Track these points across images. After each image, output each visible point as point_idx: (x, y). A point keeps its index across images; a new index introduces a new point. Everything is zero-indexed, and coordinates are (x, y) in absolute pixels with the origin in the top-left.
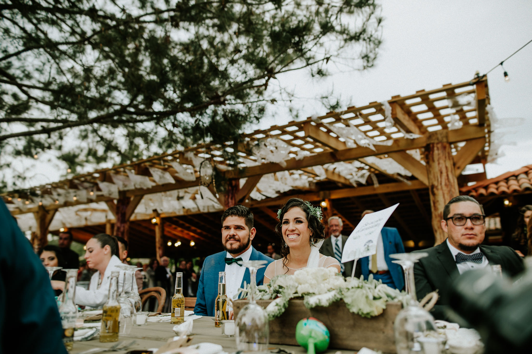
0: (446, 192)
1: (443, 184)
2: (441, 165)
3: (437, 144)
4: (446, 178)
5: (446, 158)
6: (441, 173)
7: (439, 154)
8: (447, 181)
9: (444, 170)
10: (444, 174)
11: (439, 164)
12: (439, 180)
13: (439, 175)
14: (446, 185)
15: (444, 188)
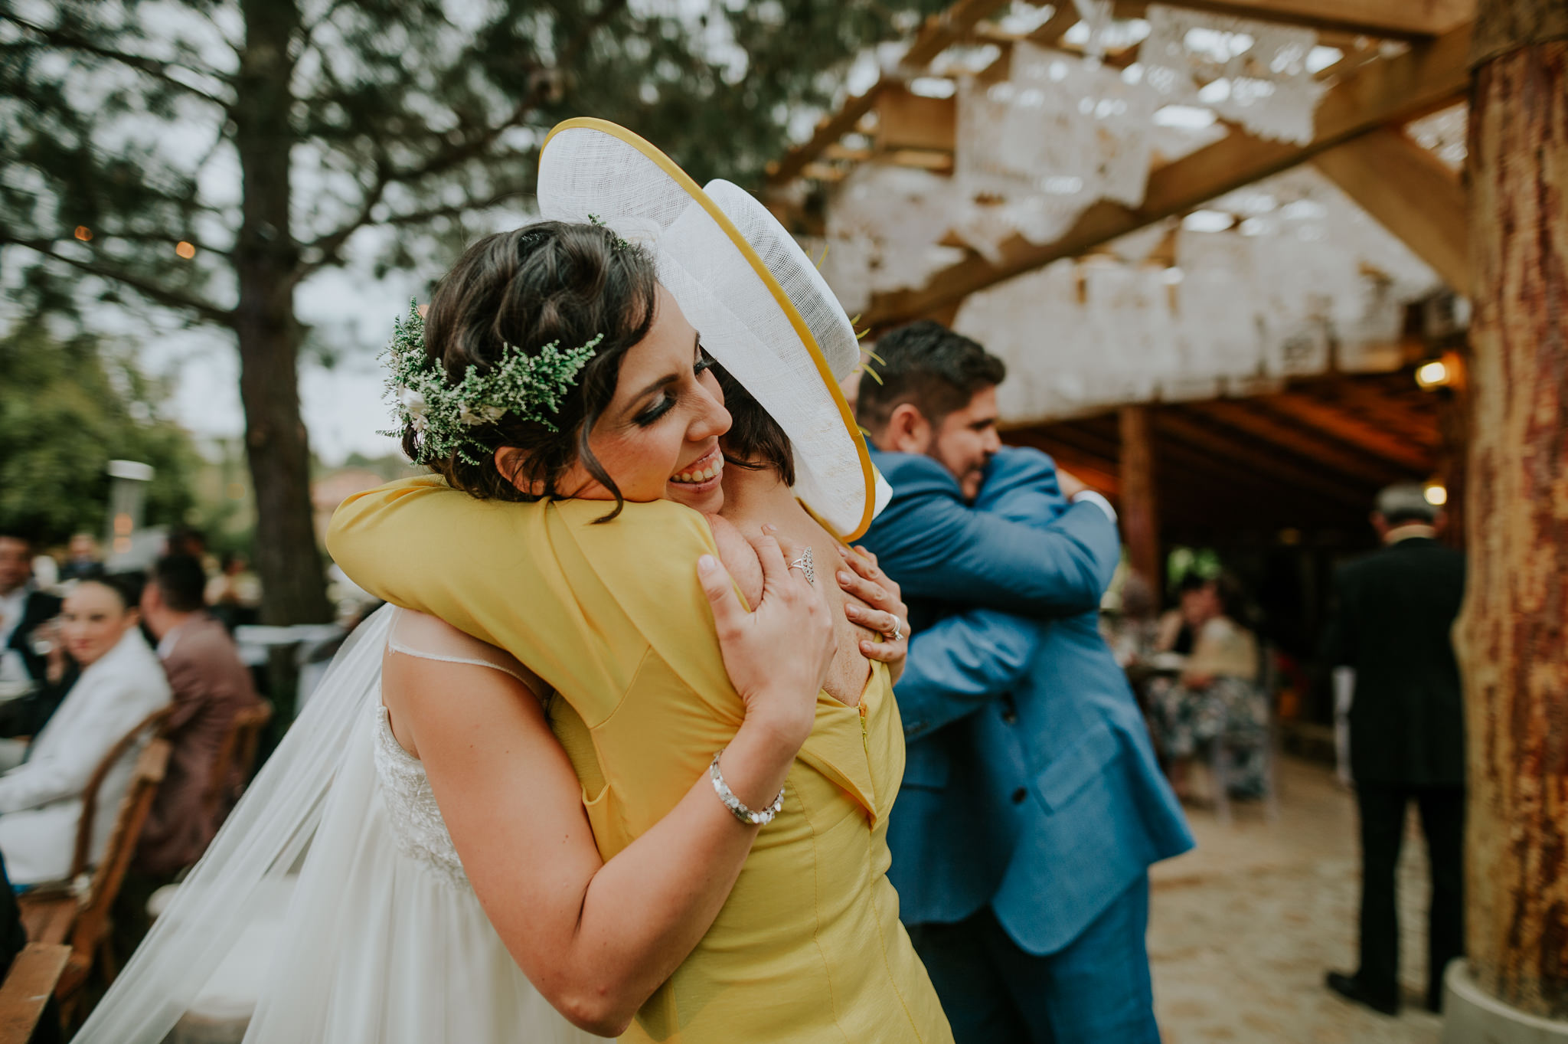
0: (1520, 337)
1: (1512, 290)
2: (1510, 185)
3: (1509, 56)
4: (1534, 253)
5: (1547, 133)
6: (1509, 227)
7: (1507, 120)
8: (1534, 274)
9: (1527, 211)
10: (1526, 235)
11: (1502, 177)
12: (1496, 269)
13: (1495, 238)
14: (1526, 296)
15: (1514, 313)
